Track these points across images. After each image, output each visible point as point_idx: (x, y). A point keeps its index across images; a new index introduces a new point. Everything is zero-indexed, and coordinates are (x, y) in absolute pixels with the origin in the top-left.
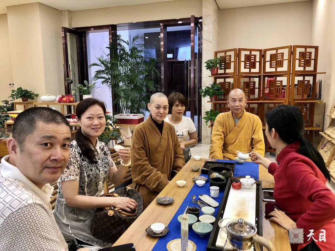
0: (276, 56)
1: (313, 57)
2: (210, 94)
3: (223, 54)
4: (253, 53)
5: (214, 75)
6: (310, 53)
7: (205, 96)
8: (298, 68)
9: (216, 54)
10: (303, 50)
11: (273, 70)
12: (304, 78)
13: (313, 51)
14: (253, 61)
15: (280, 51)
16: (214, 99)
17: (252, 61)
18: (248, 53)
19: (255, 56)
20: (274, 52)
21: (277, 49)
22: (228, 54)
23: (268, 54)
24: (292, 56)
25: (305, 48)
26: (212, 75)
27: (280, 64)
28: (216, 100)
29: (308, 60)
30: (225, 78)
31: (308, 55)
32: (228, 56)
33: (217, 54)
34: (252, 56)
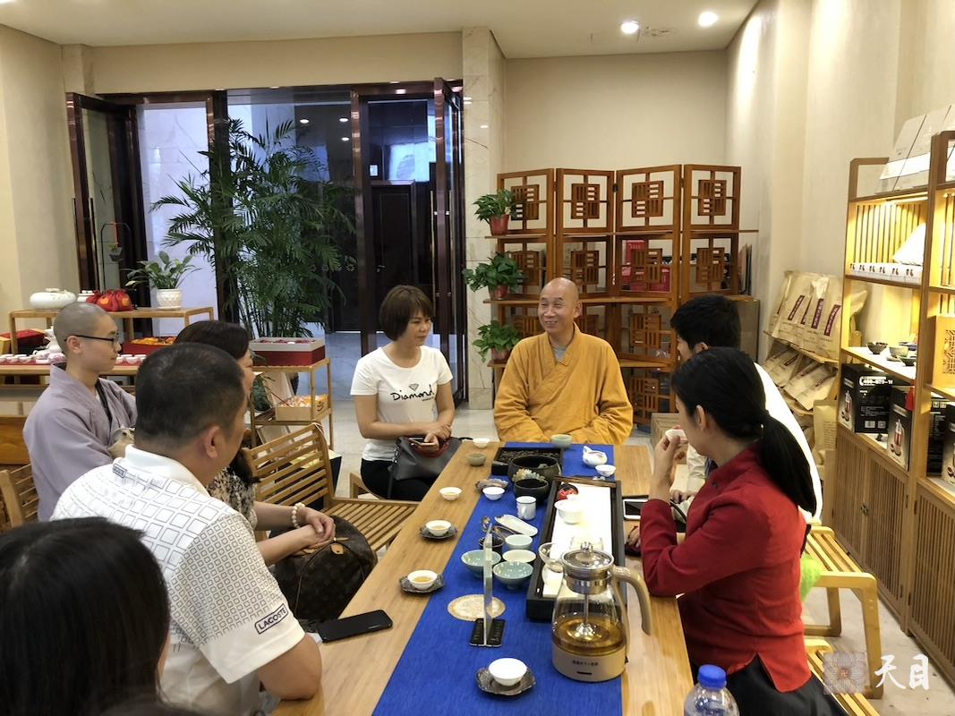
0: (647, 188)
1: (729, 193)
2: (490, 281)
3: (518, 182)
4: (592, 180)
5: (499, 235)
6: (723, 183)
7: (475, 286)
8: (697, 220)
9: (501, 179)
10: (706, 175)
11: (640, 222)
12: (711, 243)
13: (729, 177)
14: (593, 199)
15: (654, 177)
16: (500, 295)
17: (589, 199)
18: (579, 180)
19: (597, 187)
20: (641, 178)
21: (648, 171)
22: (531, 180)
23: (628, 182)
24: (682, 189)
25: (712, 172)
26: (494, 234)
27: (655, 208)
28: (504, 296)
29: (718, 200)
30: (525, 241)
31: (718, 187)
32: (531, 186)
33: (503, 180)
34: (589, 189)
